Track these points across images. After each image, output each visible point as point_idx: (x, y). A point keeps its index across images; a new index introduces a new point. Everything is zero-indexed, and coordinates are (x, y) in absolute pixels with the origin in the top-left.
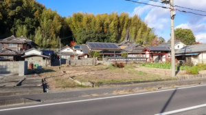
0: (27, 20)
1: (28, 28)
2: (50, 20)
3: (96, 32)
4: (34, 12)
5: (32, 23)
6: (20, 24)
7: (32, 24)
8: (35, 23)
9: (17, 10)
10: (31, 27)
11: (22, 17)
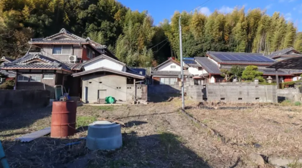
0: (105, 24)
1: (105, 36)
2: (137, 24)
3: (213, 41)
4: (114, 13)
5: (112, 28)
6: (93, 30)
7: (111, 30)
8: (115, 29)
9: (89, 10)
10: (110, 34)
11: (96, 21)
